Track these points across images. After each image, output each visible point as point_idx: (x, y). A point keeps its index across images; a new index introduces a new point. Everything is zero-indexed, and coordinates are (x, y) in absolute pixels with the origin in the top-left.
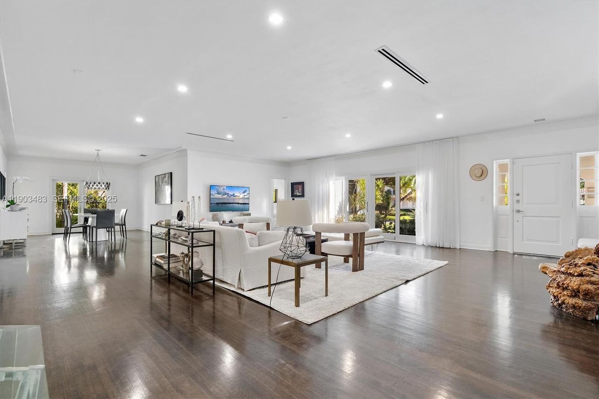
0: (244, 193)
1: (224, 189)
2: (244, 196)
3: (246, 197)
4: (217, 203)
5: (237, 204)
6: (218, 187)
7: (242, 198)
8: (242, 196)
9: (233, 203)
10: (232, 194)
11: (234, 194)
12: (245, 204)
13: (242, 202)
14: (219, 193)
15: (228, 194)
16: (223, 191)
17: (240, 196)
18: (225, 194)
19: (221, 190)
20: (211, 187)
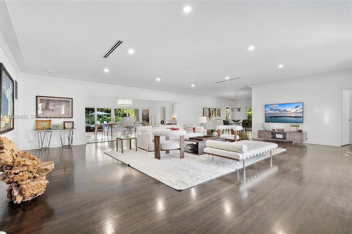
0: (296, 108)
1: (276, 107)
2: (297, 110)
3: (298, 111)
4: (270, 117)
5: (289, 117)
6: (271, 106)
7: (295, 112)
8: (294, 110)
9: (284, 117)
10: (283, 110)
11: (285, 110)
12: (298, 117)
13: (295, 116)
14: (271, 110)
15: (280, 110)
16: (275, 108)
17: (292, 111)
18: (277, 110)
19: (274, 107)
20: (266, 106)
